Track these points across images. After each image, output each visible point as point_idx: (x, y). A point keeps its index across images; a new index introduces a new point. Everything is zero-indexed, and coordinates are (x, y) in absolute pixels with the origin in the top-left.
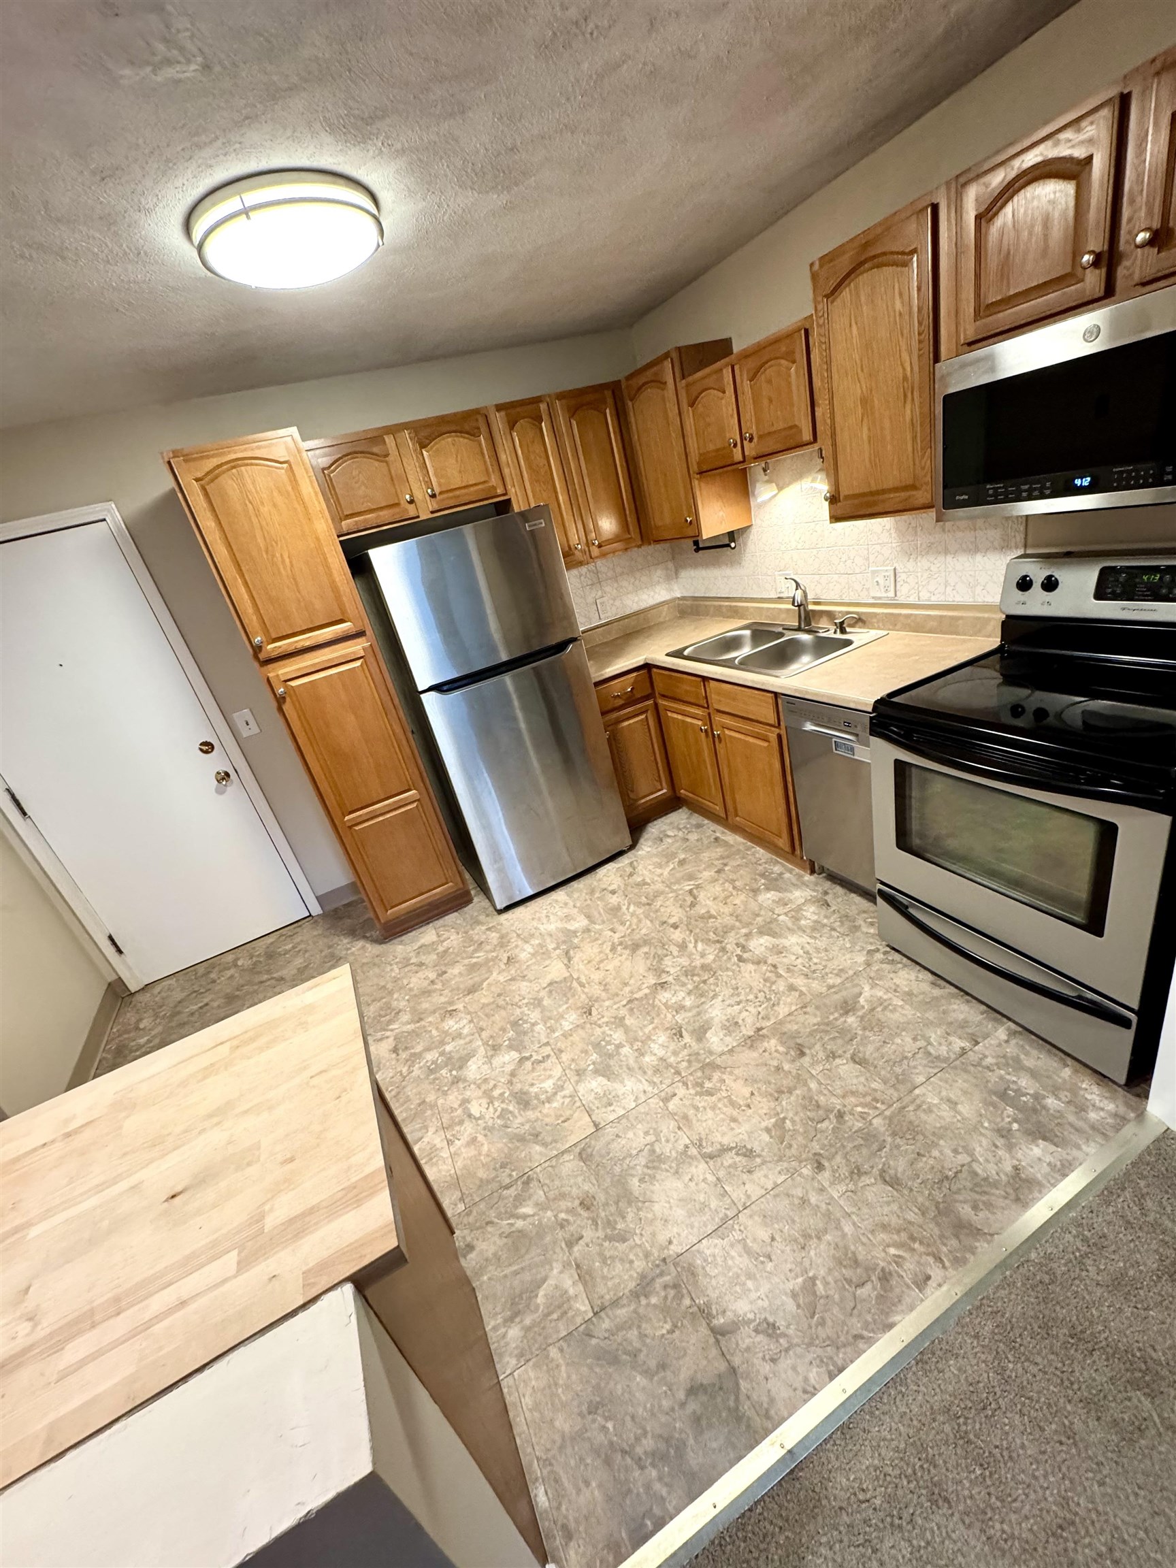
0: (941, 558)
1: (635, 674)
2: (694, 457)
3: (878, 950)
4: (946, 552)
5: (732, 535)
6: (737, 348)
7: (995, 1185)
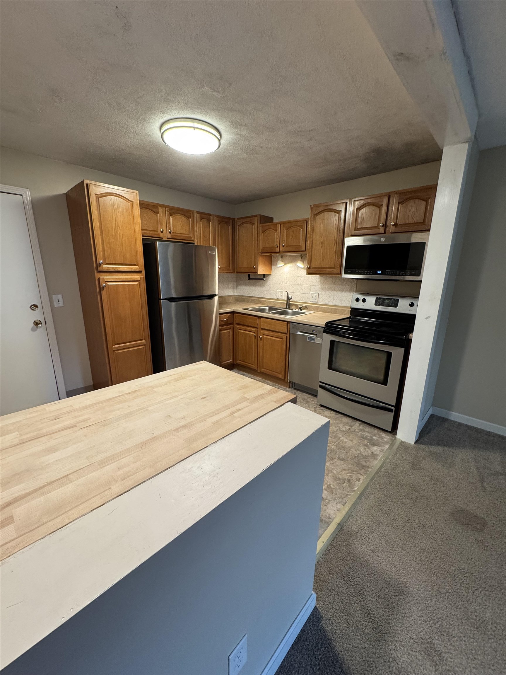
0: (333, 292)
1: (229, 314)
2: (261, 248)
3: (317, 407)
4: (334, 290)
5: (264, 276)
6: (275, 221)
7: (368, 456)
